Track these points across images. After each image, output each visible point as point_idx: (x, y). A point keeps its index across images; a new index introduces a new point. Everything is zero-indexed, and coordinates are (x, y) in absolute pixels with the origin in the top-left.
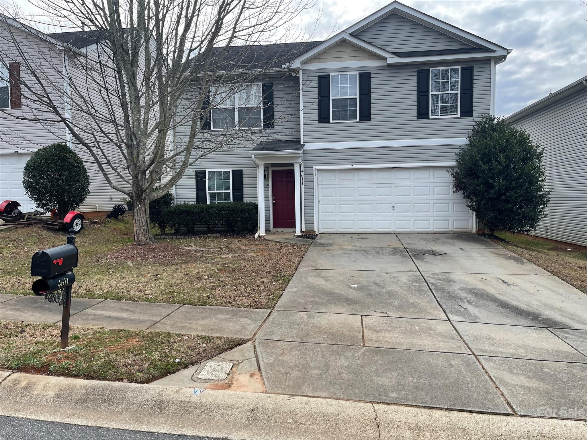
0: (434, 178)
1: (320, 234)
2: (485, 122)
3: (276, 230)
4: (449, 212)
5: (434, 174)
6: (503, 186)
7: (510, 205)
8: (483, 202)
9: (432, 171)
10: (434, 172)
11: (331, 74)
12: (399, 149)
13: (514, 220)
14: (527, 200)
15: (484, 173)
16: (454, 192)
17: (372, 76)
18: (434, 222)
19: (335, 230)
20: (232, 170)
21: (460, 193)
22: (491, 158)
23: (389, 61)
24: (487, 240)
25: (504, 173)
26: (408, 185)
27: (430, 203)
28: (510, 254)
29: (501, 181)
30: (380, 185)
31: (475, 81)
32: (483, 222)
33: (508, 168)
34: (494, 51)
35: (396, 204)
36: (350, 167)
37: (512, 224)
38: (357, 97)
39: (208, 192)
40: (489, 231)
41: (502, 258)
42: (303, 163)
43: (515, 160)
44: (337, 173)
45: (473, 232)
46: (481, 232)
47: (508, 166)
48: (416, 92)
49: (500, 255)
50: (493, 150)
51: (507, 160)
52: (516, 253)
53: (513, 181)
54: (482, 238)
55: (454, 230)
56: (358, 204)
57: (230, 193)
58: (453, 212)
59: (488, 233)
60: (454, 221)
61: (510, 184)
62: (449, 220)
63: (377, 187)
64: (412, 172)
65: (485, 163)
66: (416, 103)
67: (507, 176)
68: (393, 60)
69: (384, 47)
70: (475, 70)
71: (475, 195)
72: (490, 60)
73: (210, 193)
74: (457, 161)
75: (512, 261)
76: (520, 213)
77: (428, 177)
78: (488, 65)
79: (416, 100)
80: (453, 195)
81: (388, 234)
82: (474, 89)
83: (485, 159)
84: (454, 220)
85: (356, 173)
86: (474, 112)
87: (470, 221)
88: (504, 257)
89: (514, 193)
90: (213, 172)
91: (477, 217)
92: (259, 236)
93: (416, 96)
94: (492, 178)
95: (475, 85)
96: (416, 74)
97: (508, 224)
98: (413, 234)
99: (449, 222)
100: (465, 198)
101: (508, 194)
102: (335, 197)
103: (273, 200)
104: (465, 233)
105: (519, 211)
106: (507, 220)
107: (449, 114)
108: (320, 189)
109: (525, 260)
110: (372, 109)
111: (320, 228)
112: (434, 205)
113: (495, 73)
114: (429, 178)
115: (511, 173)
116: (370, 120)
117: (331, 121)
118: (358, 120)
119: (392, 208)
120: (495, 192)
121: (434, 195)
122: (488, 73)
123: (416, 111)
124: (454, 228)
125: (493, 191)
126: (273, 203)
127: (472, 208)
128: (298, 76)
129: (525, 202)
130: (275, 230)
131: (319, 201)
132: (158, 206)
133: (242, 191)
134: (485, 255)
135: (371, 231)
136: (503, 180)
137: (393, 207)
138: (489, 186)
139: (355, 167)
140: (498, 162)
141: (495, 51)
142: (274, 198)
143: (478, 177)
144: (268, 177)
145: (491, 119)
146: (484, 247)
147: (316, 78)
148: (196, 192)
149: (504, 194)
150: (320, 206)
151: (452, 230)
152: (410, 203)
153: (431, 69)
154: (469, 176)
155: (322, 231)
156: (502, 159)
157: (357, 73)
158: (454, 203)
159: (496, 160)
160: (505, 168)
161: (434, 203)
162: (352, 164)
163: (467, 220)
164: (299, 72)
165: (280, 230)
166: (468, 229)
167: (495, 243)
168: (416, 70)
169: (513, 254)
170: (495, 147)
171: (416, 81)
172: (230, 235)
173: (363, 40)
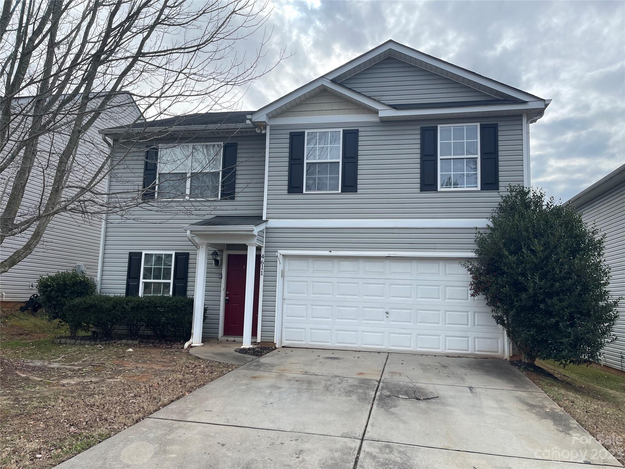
0: (445, 275)
1: (283, 347)
2: (516, 197)
3: (227, 338)
4: (468, 325)
5: (445, 268)
6: (540, 288)
7: (553, 320)
8: (512, 313)
9: (442, 264)
10: (445, 265)
11: (306, 132)
12: (395, 231)
13: (562, 343)
14: (581, 313)
15: (511, 268)
16: (472, 295)
17: (360, 134)
18: (446, 339)
19: (304, 342)
20: (176, 253)
21: (481, 297)
22: (521, 246)
23: (381, 114)
24: (521, 373)
25: (542, 269)
26: (409, 282)
27: (439, 311)
28: (551, 406)
29: (537, 280)
30: (369, 281)
31: (500, 143)
32: (517, 344)
33: (548, 261)
34: (525, 102)
35: (391, 308)
36: (326, 253)
37: (560, 351)
38: (340, 160)
39: (142, 280)
40: (527, 360)
41: (533, 416)
42: (264, 246)
43: (559, 250)
44: (310, 261)
45: (505, 358)
46: (515, 359)
47: (547, 258)
48: (419, 156)
49: (531, 407)
50: (524, 233)
51: (546, 248)
52: (560, 403)
53: (556, 281)
54: (515, 369)
55: (476, 353)
56: (338, 306)
57: (169, 283)
58: (474, 325)
59: (526, 361)
60: (476, 340)
61: (552, 285)
62: (468, 337)
63: (364, 283)
64: (414, 264)
65: (511, 253)
66: (418, 171)
67: (546, 273)
68: (386, 113)
69: (377, 98)
70: (499, 129)
71: (501, 300)
72: (522, 115)
73: (145, 283)
74: (477, 251)
75: (549, 423)
76: (570, 333)
77: (437, 272)
78: (519, 122)
79: (419, 166)
80: (474, 300)
81: (379, 353)
82: (500, 153)
83: (512, 248)
84: (475, 338)
85: (336, 262)
86: (501, 184)
87: (500, 341)
88: (537, 414)
89: (558, 300)
90: (151, 255)
91: (509, 335)
92: (190, 346)
93: (419, 161)
94: (523, 275)
95: (500, 148)
96: (419, 132)
97: (553, 351)
98: (415, 355)
99: (468, 340)
100: (490, 306)
101: (549, 301)
102: (306, 295)
103: (227, 295)
104: (493, 358)
105: (568, 331)
106: (550, 344)
107: (465, 186)
108: (286, 283)
109: (574, 423)
110: (359, 177)
111: (284, 339)
112: (445, 313)
113: (528, 133)
114: (439, 274)
115: (553, 269)
116: (357, 192)
117: (304, 192)
118: (340, 191)
119: (386, 315)
120: (529, 298)
121: (445, 299)
122: (519, 132)
123: (418, 181)
124: (477, 349)
125: (524, 296)
126: (226, 300)
127: (499, 320)
128: (263, 132)
129: (579, 316)
130: (225, 338)
131: (284, 299)
132: (63, 296)
133: (187, 282)
134: (505, 405)
135: (355, 347)
136: (541, 279)
137: (387, 313)
138: (519, 288)
139: (334, 253)
140: (533, 251)
141: (527, 102)
142: (228, 292)
143: (503, 273)
144: (221, 264)
145: (523, 193)
146: (510, 387)
147: (288, 136)
148: (127, 280)
149: (543, 301)
150: (285, 306)
151: (473, 352)
152: (411, 309)
153: (439, 126)
154: (492, 272)
155: (285, 343)
156: (537, 246)
157: (341, 130)
158: (474, 313)
159: (529, 249)
160: (543, 261)
161: (446, 311)
162: (330, 249)
163: (495, 338)
164: (265, 128)
165: (231, 339)
166: (497, 352)
167: (533, 380)
168: (419, 127)
169: (555, 406)
170: (527, 230)
171: (419, 141)
172: (152, 343)
173: (350, 89)
